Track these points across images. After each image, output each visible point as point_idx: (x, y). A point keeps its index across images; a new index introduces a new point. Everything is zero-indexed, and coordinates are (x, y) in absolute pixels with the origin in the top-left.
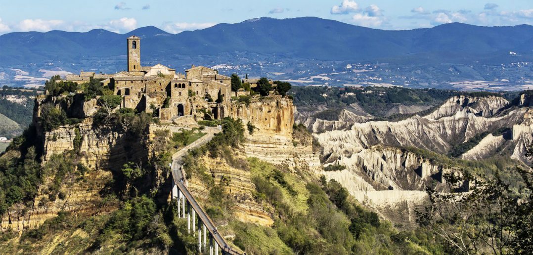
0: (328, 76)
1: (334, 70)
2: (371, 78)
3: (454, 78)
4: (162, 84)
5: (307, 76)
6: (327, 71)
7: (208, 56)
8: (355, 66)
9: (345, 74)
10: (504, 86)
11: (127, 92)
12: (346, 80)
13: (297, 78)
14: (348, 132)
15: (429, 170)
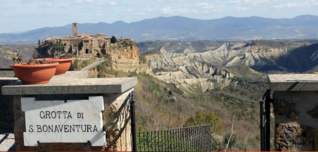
1: (186, 35)
4: (80, 41)
11: (65, 44)
14: (185, 57)
15: (212, 70)
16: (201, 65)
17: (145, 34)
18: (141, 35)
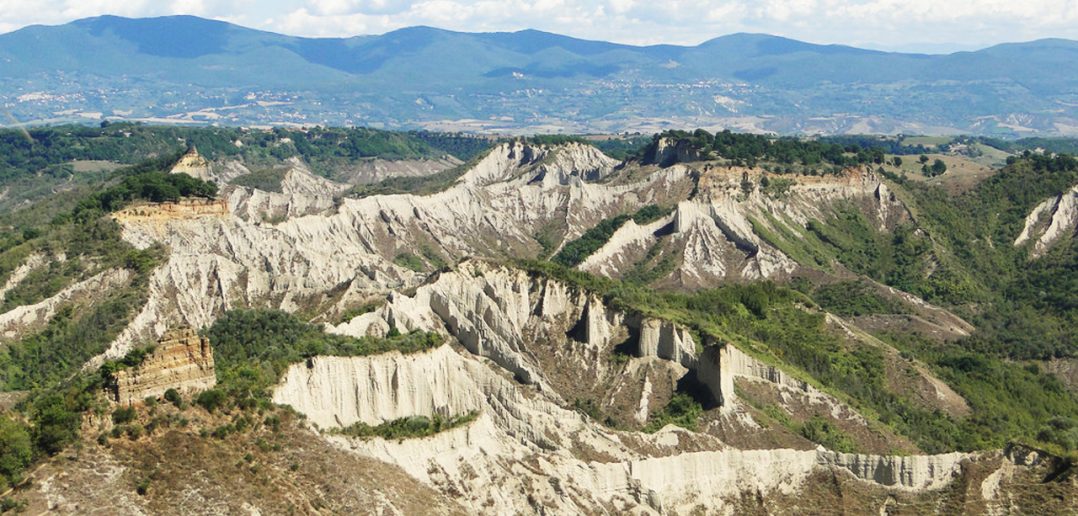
0: (217, 111)
1: (226, 102)
2: (288, 115)
3: (424, 115)
5: (180, 111)
6: (216, 103)
7: (10, 78)
8: (261, 95)
9: (246, 108)
10: (508, 127)
12: (247, 118)
13: (163, 115)
14: (334, 218)
15: (605, 324)
16: (525, 288)
17: (35, 96)
18: (14, 100)
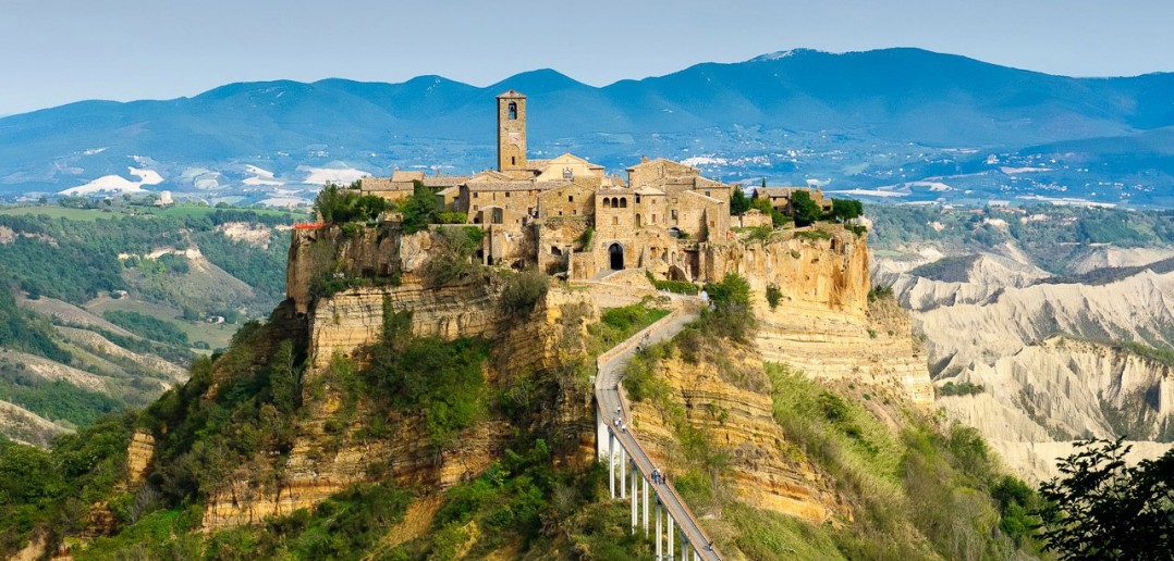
0: (945, 181)
2: (1042, 186)
4: (576, 198)
5: (897, 181)
6: (944, 170)
7: (673, 136)
8: (1005, 158)
9: (984, 177)
11: (498, 215)
12: (985, 190)
13: (874, 186)
14: (991, 307)
16: (1108, 361)
